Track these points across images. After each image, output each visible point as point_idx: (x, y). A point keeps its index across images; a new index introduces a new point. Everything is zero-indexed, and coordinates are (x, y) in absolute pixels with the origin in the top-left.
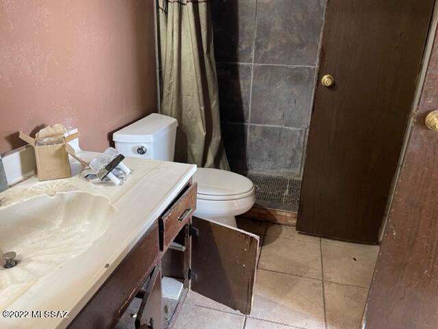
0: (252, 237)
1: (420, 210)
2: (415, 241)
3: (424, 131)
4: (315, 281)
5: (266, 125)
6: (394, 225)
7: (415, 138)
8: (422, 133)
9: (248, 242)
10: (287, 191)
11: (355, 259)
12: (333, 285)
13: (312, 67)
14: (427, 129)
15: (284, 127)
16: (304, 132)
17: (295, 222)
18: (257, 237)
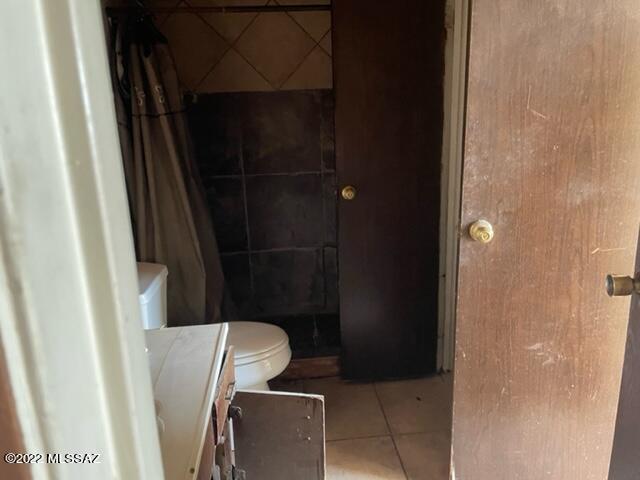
0: (315, 399)
1: (484, 324)
2: (486, 358)
3: (471, 242)
4: (382, 438)
5: (273, 250)
6: (462, 346)
7: (464, 251)
8: (469, 245)
9: (310, 407)
10: (316, 330)
11: (419, 399)
12: (404, 437)
13: (318, 173)
14: (473, 240)
15: (295, 249)
16: (321, 251)
17: (336, 369)
18: (321, 397)
